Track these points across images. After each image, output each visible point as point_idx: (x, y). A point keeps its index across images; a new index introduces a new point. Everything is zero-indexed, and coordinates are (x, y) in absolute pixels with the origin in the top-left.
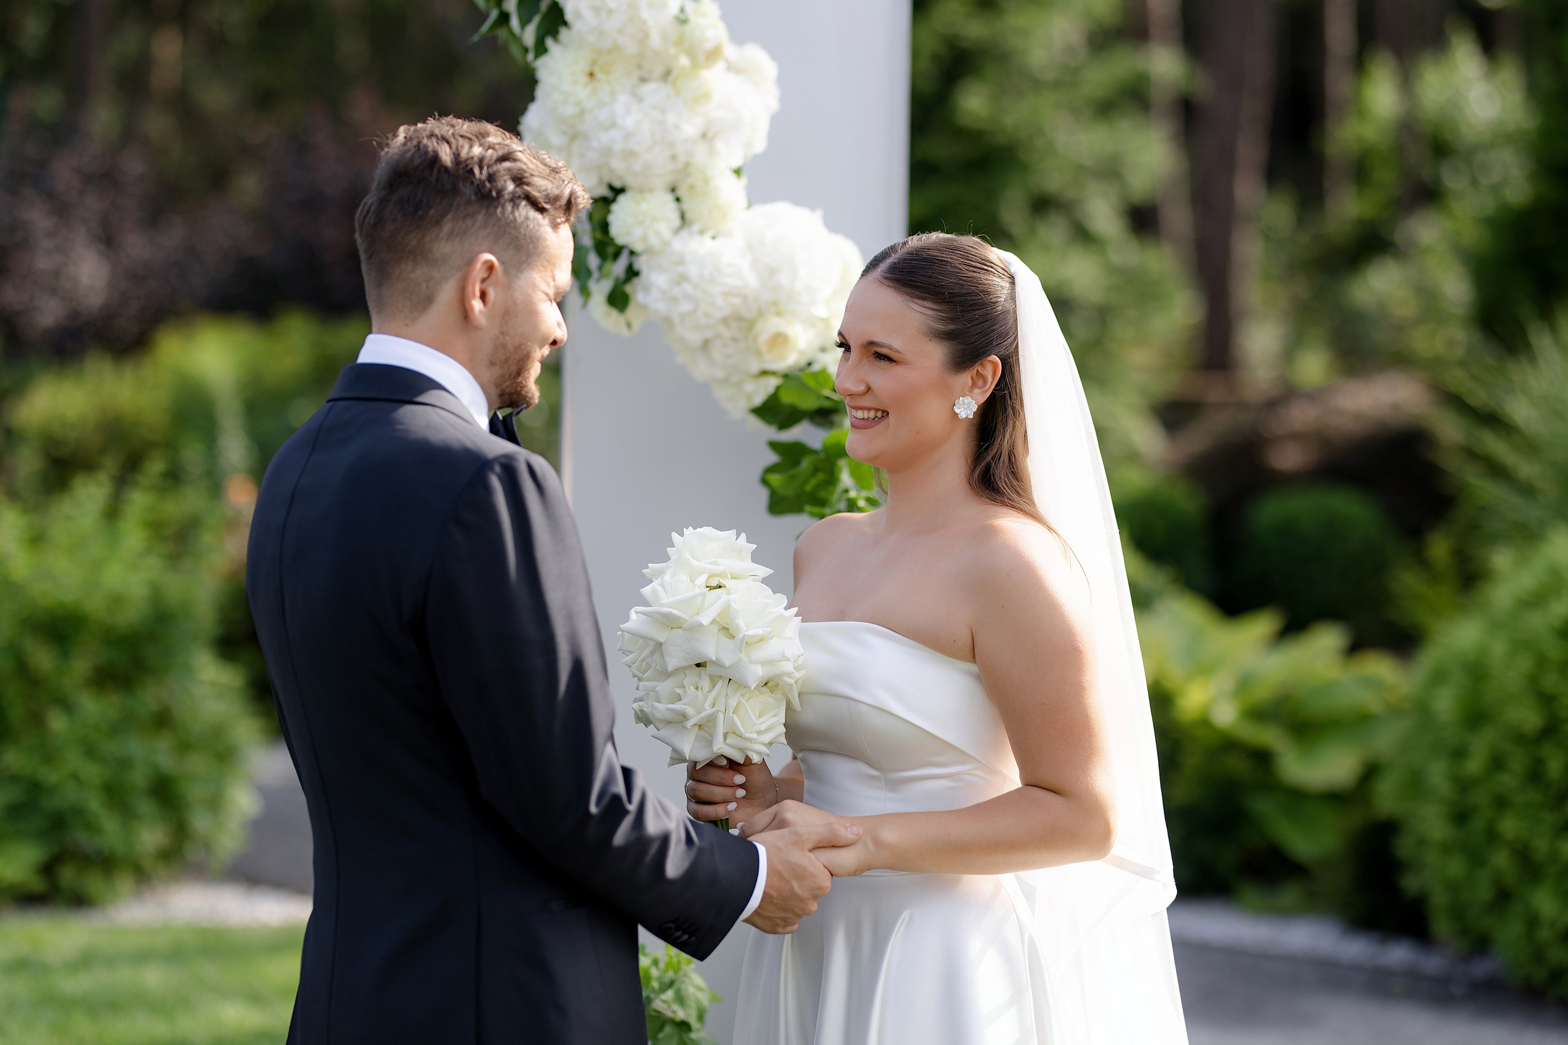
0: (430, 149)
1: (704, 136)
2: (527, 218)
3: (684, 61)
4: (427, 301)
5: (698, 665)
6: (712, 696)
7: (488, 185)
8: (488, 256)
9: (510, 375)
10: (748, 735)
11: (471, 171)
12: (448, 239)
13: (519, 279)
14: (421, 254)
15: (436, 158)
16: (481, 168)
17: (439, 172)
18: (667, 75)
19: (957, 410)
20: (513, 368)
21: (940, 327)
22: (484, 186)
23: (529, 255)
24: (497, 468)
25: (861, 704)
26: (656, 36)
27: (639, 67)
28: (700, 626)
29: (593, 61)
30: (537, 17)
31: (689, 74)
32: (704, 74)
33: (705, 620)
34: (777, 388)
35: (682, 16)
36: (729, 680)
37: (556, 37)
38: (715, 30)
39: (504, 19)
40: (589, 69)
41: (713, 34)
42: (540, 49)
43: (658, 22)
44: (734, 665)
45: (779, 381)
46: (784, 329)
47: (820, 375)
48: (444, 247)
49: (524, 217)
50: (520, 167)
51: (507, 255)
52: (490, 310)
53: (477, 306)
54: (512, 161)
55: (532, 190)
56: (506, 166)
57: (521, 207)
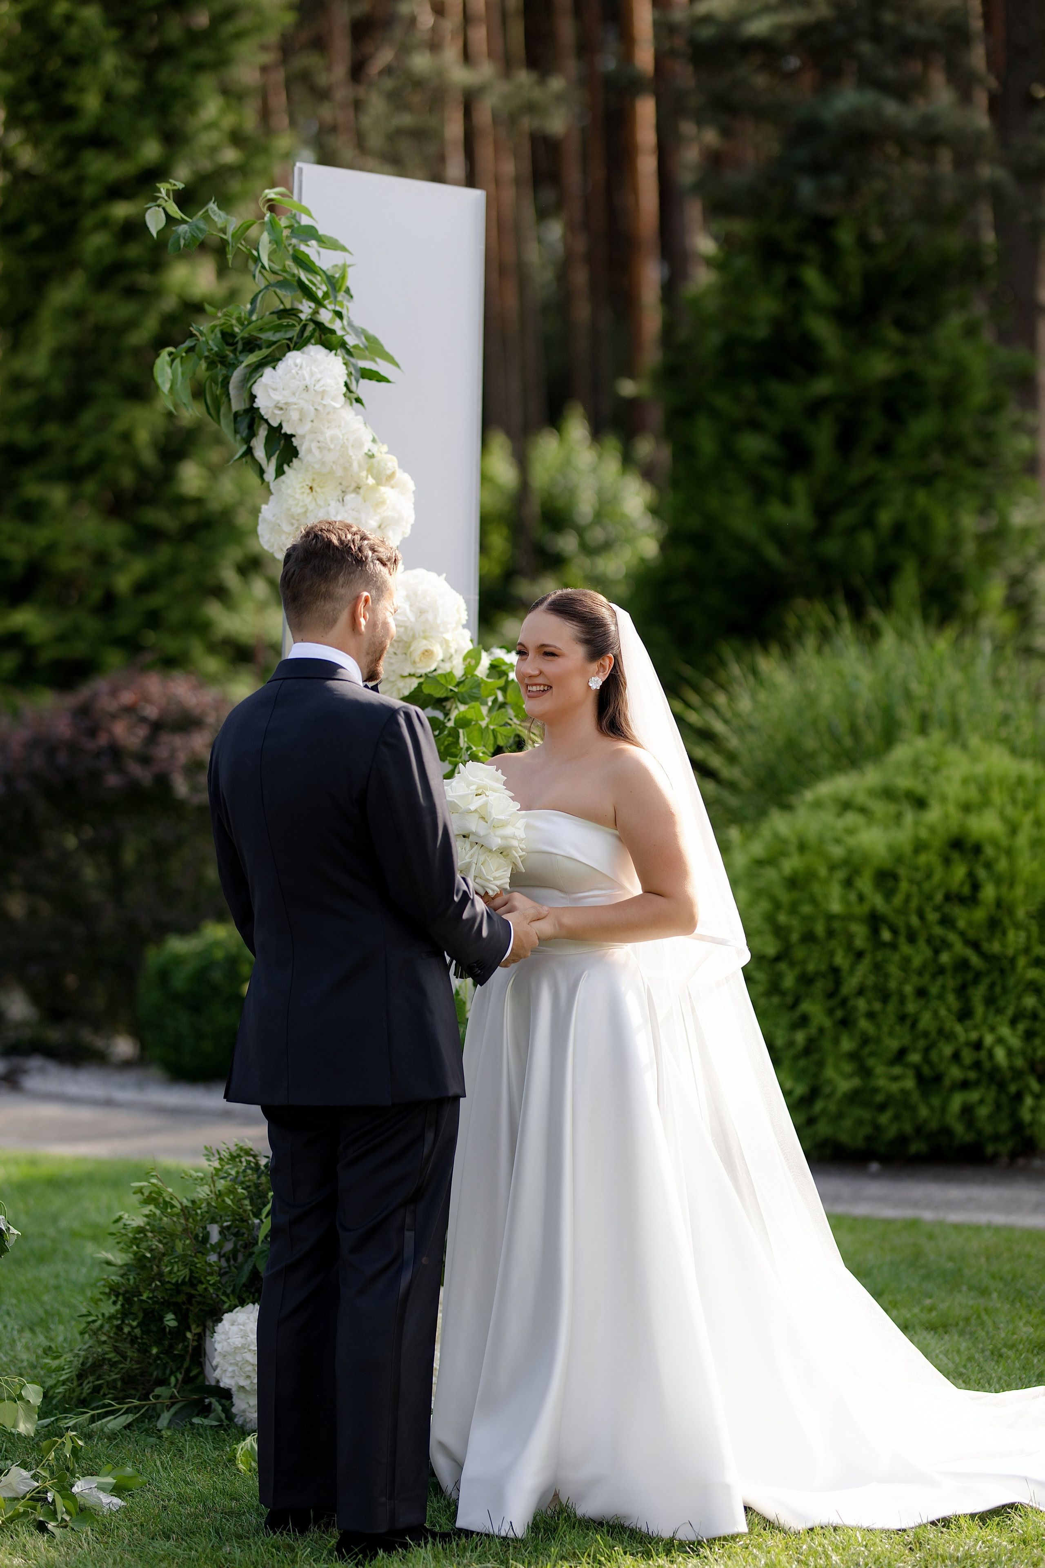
0: (324, 537)
1: (380, 527)
2: (381, 571)
3: (371, 481)
4: (333, 622)
5: (464, 836)
6: (470, 853)
7: (360, 555)
8: (365, 594)
10: (488, 877)
11: (350, 547)
12: (342, 587)
13: (379, 605)
14: (328, 596)
16: (354, 545)
18: (357, 488)
19: (591, 685)
21: (582, 636)
22: (358, 555)
23: (382, 591)
24: (402, 714)
25: (559, 856)
26: (355, 465)
27: (341, 484)
28: (469, 812)
29: (313, 480)
30: (278, 452)
31: (373, 489)
32: (383, 489)
33: (472, 808)
34: (420, 684)
35: (370, 453)
36: (481, 845)
37: (291, 464)
38: (391, 462)
39: (249, 451)
40: (310, 485)
41: (390, 465)
42: (280, 472)
43: (357, 457)
44: (485, 836)
45: (421, 680)
46: (430, 647)
47: (449, 675)
48: (341, 591)
49: (379, 570)
50: (372, 542)
51: (374, 592)
52: (367, 623)
53: (363, 621)
54: (369, 539)
55: (380, 554)
56: (366, 542)
57: (377, 565)
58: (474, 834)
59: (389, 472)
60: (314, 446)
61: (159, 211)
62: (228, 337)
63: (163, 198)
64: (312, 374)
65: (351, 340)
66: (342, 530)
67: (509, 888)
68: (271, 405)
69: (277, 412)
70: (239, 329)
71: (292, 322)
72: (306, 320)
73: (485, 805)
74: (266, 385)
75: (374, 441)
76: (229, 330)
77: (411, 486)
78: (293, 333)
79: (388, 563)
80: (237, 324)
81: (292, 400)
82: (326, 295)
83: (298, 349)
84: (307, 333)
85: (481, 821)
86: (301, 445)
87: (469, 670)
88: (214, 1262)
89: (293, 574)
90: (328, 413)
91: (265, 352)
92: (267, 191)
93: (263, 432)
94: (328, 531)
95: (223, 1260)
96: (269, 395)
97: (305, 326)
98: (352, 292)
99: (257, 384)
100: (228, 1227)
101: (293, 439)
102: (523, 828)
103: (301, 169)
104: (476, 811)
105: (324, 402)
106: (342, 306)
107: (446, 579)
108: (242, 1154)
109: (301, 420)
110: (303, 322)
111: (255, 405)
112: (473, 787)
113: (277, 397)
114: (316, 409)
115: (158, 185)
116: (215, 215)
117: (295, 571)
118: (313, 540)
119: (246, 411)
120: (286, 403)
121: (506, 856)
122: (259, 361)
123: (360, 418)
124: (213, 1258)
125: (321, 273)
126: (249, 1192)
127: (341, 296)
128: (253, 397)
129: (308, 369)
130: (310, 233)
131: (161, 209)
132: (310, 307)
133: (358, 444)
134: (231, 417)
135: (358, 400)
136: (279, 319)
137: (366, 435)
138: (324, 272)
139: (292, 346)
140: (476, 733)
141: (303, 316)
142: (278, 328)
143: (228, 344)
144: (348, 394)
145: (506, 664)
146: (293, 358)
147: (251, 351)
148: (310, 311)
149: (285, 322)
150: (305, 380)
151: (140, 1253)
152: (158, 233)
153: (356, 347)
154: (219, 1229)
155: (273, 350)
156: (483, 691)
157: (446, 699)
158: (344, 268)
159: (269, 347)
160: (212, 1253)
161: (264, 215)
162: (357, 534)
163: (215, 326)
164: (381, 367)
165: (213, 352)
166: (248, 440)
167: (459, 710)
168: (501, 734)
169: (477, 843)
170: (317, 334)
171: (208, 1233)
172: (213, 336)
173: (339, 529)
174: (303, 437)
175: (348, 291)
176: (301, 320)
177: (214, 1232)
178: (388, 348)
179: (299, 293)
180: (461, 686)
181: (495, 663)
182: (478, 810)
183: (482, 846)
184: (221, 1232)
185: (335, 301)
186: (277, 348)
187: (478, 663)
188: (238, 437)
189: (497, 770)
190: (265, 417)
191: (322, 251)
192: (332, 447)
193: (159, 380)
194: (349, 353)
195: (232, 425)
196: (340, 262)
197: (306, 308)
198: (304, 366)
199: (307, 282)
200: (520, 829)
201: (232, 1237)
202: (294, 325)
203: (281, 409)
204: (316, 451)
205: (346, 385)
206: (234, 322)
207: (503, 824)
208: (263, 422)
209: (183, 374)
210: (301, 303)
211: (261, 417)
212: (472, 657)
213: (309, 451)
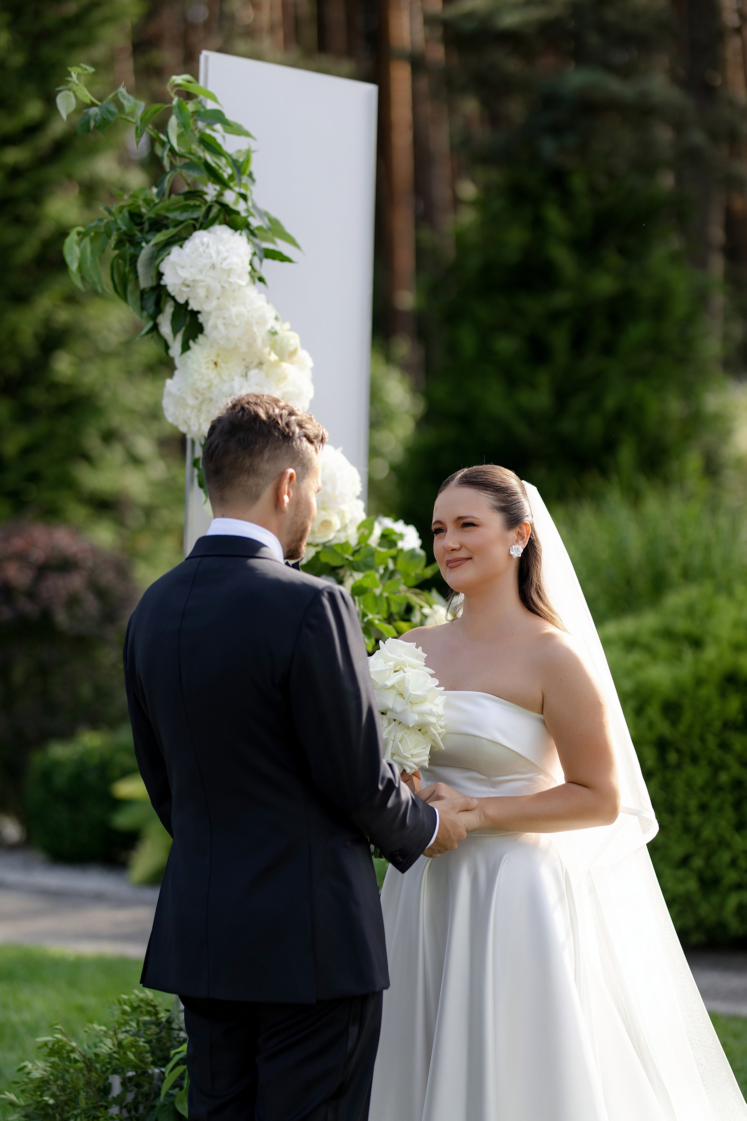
0: (252, 410)
2: (307, 448)
3: (273, 357)
4: (255, 497)
5: (385, 714)
6: (388, 730)
7: (287, 430)
8: (291, 471)
9: (296, 540)
10: (406, 755)
11: (277, 422)
12: (267, 462)
13: (303, 483)
14: (252, 471)
15: (257, 416)
16: (282, 420)
17: (260, 423)
18: (260, 364)
19: (512, 553)
20: (299, 536)
21: (498, 504)
22: (285, 430)
23: (307, 469)
24: (326, 594)
25: (483, 740)
26: (259, 342)
27: (244, 360)
28: (385, 688)
29: (218, 355)
30: (183, 329)
31: (275, 365)
32: (285, 365)
33: (389, 683)
34: (318, 553)
35: (273, 331)
36: (398, 722)
37: (196, 340)
38: (294, 340)
39: (155, 328)
40: (215, 359)
41: (292, 342)
42: (186, 347)
43: (260, 334)
44: (403, 712)
45: (319, 549)
46: (328, 518)
47: (344, 545)
48: (265, 467)
49: (305, 446)
50: (299, 418)
51: (299, 469)
52: (291, 500)
53: (286, 499)
54: (296, 415)
55: (307, 431)
56: (293, 418)
57: (304, 441)
58: (391, 710)
59: (291, 349)
60: (220, 322)
61: (69, 95)
62: (135, 217)
63: (74, 82)
64: (218, 253)
65: (255, 222)
66: (269, 404)
67: (427, 766)
68: (179, 282)
69: (184, 289)
70: (146, 209)
71: (198, 203)
72: (212, 202)
73: (403, 681)
74: (174, 264)
75: (276, 319)
76: (136, 211)
77: (309, 363)
78: (199, 214)
79: (315, 441)
80: (145, 205)
81: (199, 277)
82: (231, 177)
83: (205, 228)
84: (212, 215)
85: (398, 697)
86: (208, 321)
87: (363, 539)
88: (116, 1115)
89: (217, 447)
90: (234, 291)
91: (172, 231)
92: (174, 78)
93: (169, 309)
94: (256, 404)
95: (124, 1111)
96: (177, 273)
97: (210, 208)
98: (255, 176)
99: (165, 262)
100: (130, 1079)
101: (200, 316)
102: (442, 706)
103: (207, 58)
104: (393, 687)
105: (231, 280)
106: (246, 187)
107: (343, 452)
108: (142, 1005)
109: (207, 297)
110: (209, 204)
111: (162, 283)
112: (391, 663)
113: (184, 274)
114: (223, 287)
115: (69, 69)
116: (124, 98)
117: (218, 443)
118: (239, 412)
119: (152, 289)
120: (194, 281)
121: (425, 733)
122: (166, 240)
123: (263, 296)
124: (114, 1110)
125: (227, 156)
126: (151, 1047)
127: (245, 179)
128: (160, 275)
129: (215, 247)
130: (217, 117)
131: (71, 94)
132: (215, 190)
133: (262, 321)
134: (138, 294)
135: (261, 280)
136: (186, 199)
137: (270, 312)
138: (230, 156)
139: (198, 226)
140: (370, 601)
141: (209, 198)
142: (185, 208)
143: (137, 224)
144: (253, 273)
145: (395, 533)
146: (200, 237)
147: (158, 230)
148: (215, 193)
149: (191, 203)
150: (211, 258)
151: (44, 1102)
152: (68, 116)
153: (259, 228)
154: (121, 1080)
155: (180, 231)
156: (377, 560)
157: (341, 567)
158: (248, 154)
159: (176, 226)
160: (114, 1105)
161: (172, 100)
162: (285, 409)
163: (123, 207)
164: (282, 247)
165: (122, 231)
166: (154, 317)
167: (354, 579)
168: (395, 602)
169: (395, 720)
170: (221, 217)
171: (110, 1084)
172: (121, 216)
173: (267, 403)
174: (209, 313)
175: (250, 175)
176: (206, 202)
177: (116, 1081)
178: (289, 229)
179: (205, 175)
180: (356, 555)
181: (386, 533)
182: (396, 686)
183: (400, 723)
184: (123, 1084)
185: (240, 185)
186: (184, 228)
187: (371, 533)
188: (145, 314)
189: (417, 647)
190: (173, 294)
191: (228, 136)
192: (237, 323)
193: (68, 259)
194: (252, 233)
195: (139, 303)
196: (244, 147)
197: (211, 191)
198: (211, 245)
199: (213, 165)
200: (438, 706)
201: (133, 1088)
202: (199, 206)
203: (188, 286)
204: (221, 327)
205: (251, 264)
206: (141, 203)
207: (421, 700)
208: (169, 299)
209: (92, 252)
210: (206, 185)
211: (168, 295)
212: (365, 527)
213: (215, 327)
